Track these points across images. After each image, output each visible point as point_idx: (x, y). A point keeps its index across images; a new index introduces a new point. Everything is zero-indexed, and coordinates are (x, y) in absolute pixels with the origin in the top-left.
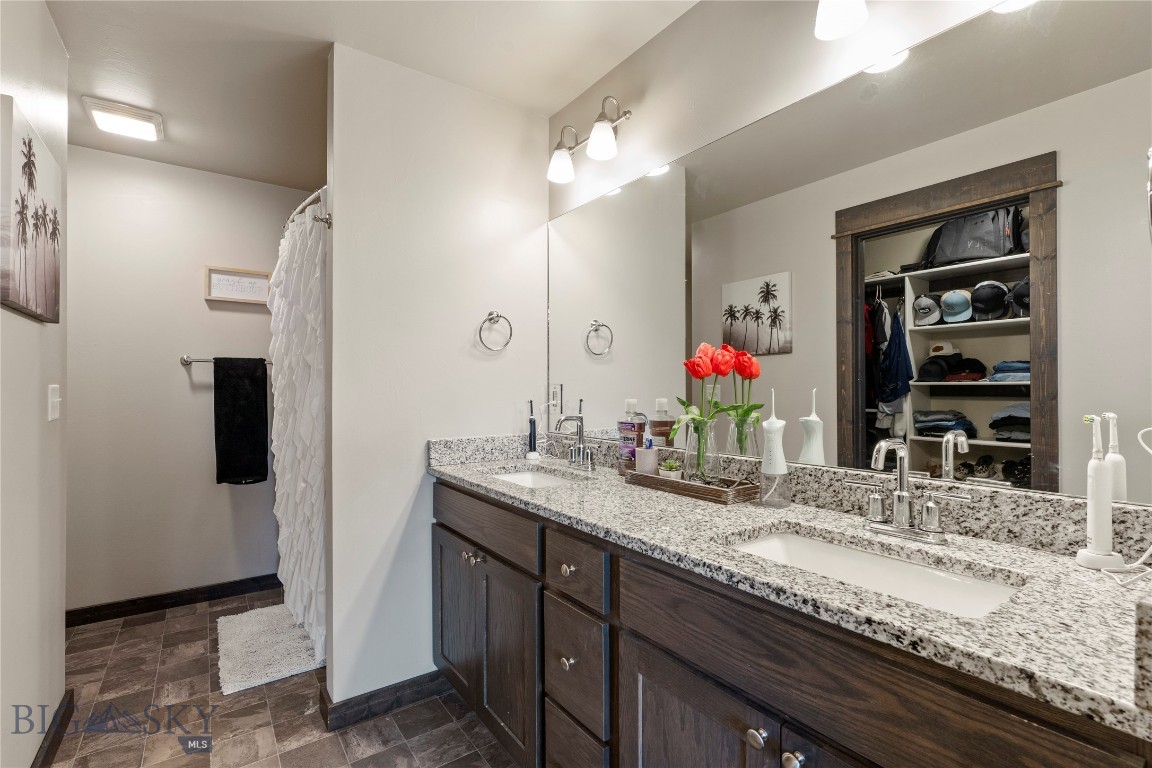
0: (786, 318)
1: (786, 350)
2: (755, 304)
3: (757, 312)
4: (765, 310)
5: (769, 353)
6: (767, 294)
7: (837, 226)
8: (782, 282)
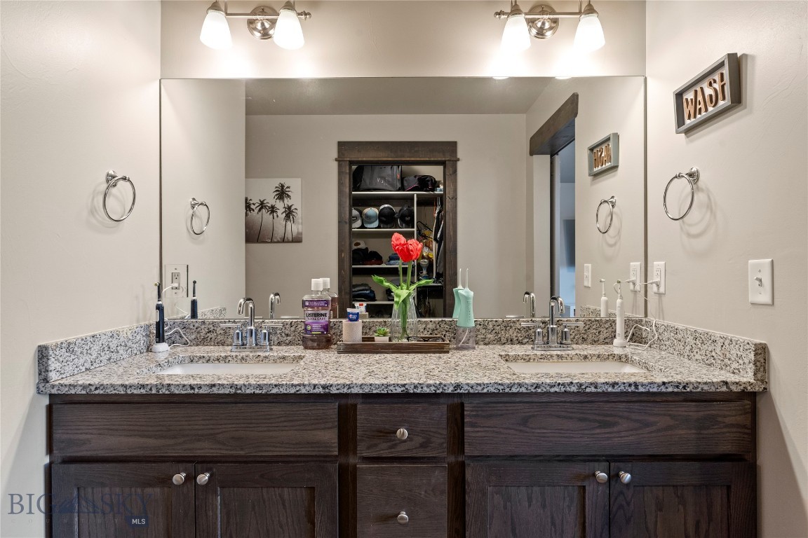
0: (299, 214)
1: (297, 240)
2: (271, 200)
3: (273, 207)
4: (280, 205)
5: (283, 241)
6: (282, 193)
7: (339, 152)
8: (295, 186)
